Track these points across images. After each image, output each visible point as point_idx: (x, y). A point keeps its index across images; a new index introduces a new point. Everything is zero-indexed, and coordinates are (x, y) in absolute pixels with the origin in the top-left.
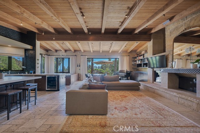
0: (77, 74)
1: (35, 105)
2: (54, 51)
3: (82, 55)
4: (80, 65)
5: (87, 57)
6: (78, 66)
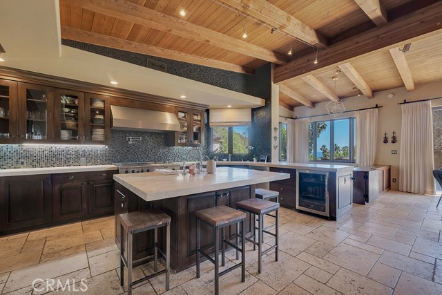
0: (385, 169)
1: (276, 260)
2: (307, 104)
4: (394, 138)
5: (430, 105)
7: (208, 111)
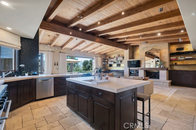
3: (60, 52)
4: (57, 64)
5: (66, 55)
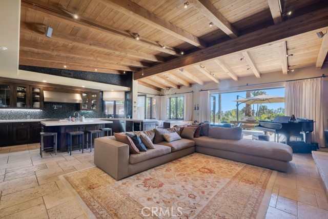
3: (202, 90)
4: (198, 107)
5: (209, 93)
6: (195, 109)
7: (102, 92)
